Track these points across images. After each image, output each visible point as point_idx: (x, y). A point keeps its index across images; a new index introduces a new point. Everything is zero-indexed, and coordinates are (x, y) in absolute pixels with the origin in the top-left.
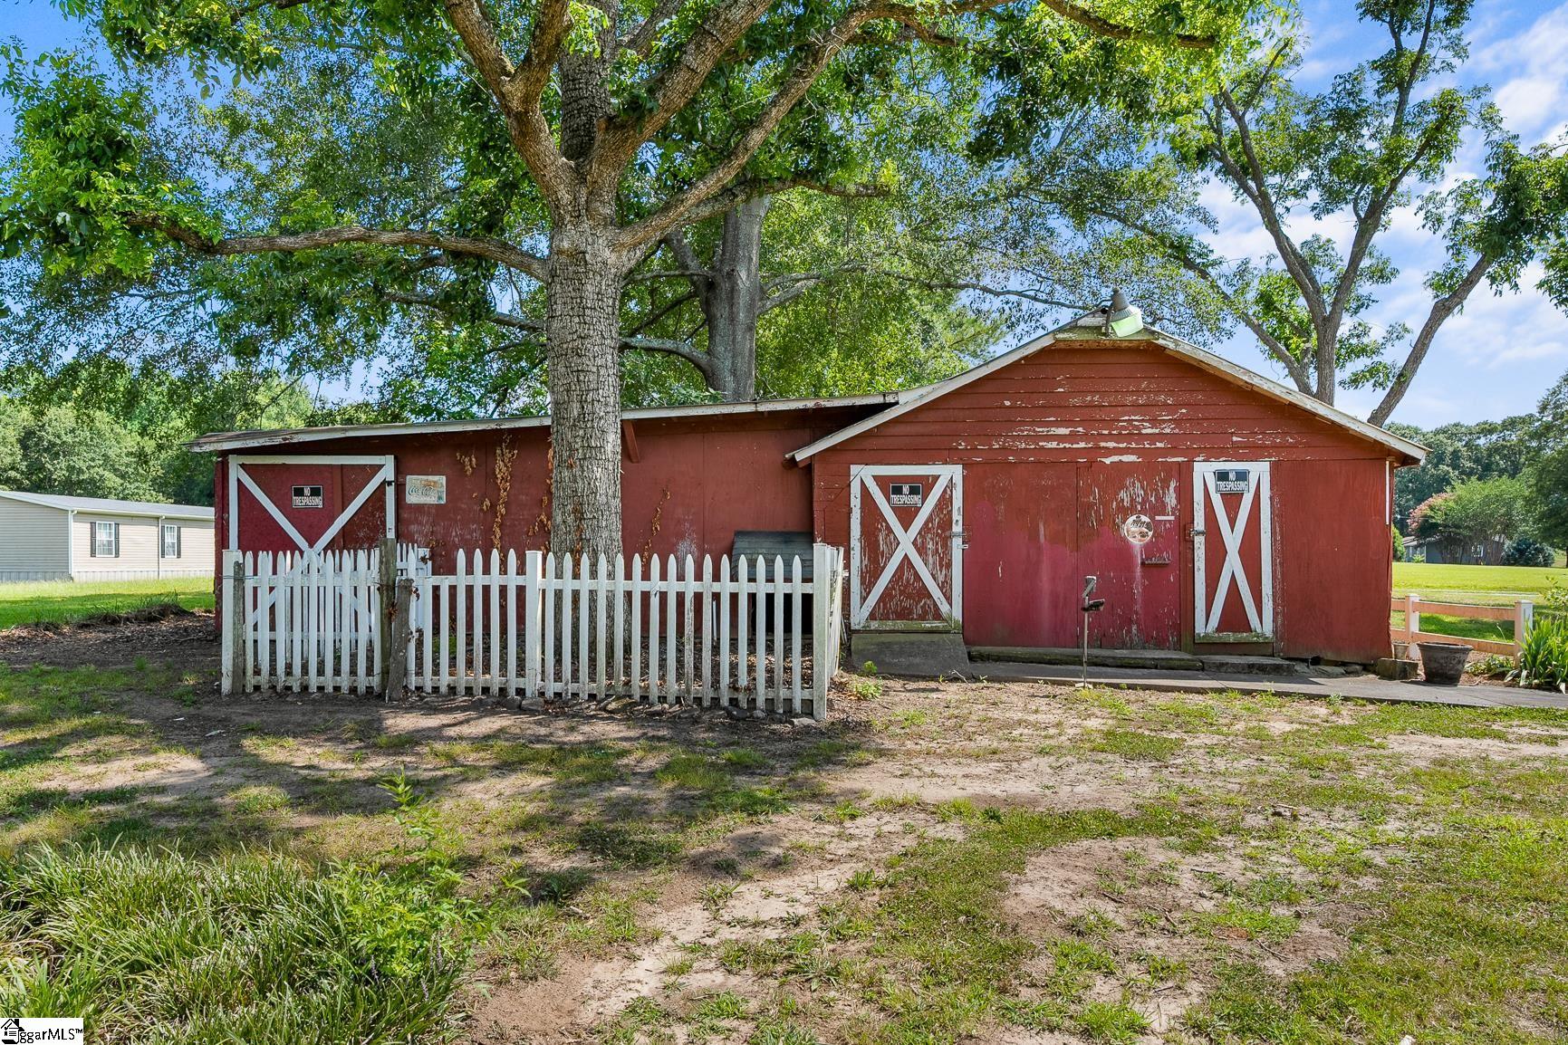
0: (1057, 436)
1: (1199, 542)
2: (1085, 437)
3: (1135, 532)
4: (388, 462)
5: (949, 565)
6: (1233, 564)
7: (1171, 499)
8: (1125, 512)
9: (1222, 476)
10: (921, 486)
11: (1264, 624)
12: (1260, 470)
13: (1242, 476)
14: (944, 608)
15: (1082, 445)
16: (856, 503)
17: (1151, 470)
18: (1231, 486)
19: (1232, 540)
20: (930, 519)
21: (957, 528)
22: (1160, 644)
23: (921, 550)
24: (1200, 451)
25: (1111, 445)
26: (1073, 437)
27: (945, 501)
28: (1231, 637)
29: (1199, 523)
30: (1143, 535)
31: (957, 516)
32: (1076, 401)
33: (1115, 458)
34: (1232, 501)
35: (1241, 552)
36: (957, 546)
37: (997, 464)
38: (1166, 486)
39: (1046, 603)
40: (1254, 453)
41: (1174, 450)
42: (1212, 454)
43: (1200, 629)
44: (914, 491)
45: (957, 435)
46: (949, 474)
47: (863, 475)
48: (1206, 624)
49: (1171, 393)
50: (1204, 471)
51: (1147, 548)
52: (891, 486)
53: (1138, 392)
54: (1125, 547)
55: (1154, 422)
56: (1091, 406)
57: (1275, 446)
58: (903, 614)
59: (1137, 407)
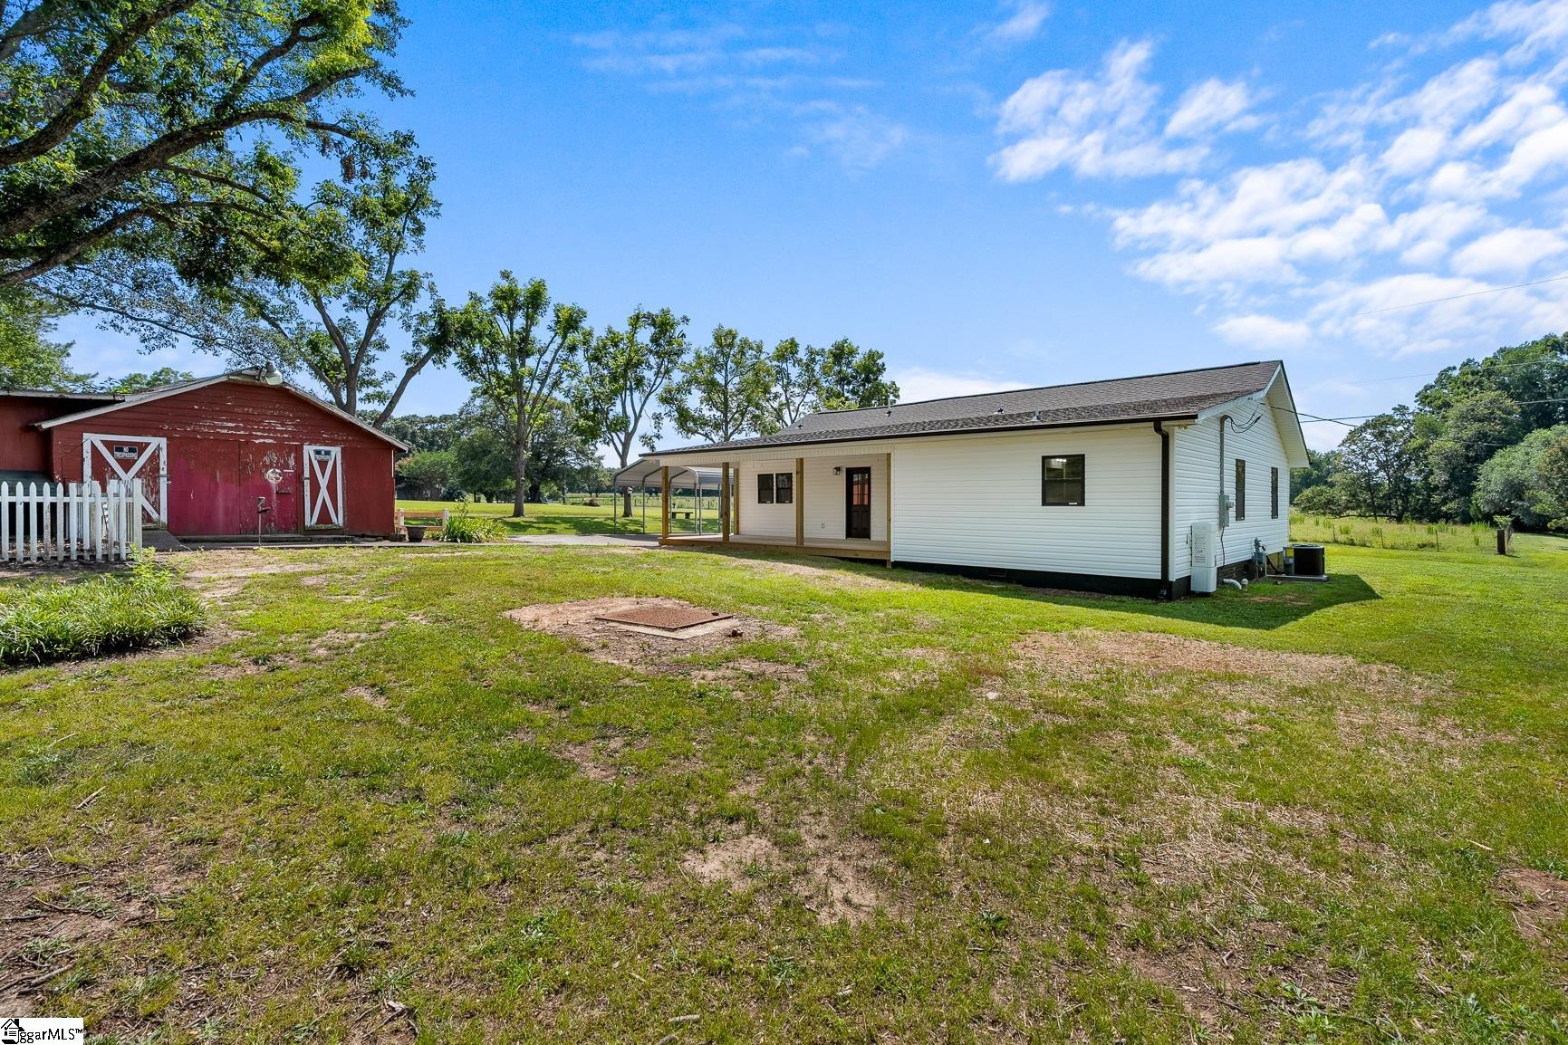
0: (226, 427)
1: (307, 483)
2: (244, 429)
3: (272, 477)
5: (158, 492)
6: (324, 493)
7: (292, 462)
8: (267, 467)
9: (318, 452)
10: (137, 448)
11: (338, 520)
12: (336, 451)
13: (328, 453)
14: (155, 516)
15: (242, 432)
16: (87, 454)
17: (280, 447)
18: (323, 457)
19: (323, 482)
20: (144, 467)
21: (163, 472)
22: (287, 531)
24: (306, 440)
25: (259, 434)
26: (237, 428)
27: (155, 457)
28: (323, 526)
29: (307, 474)
30: (277, 479)
31: (163, 465)
32: (239, 410)
33: (262, 441)
34: (323, 464)
35: (328, 488)
36: (163, 484)
37: (189, 439)
38: (289, 455)
39: (221, 514)
40: (333, 443)
41: (294, 439)
42: (312, 442)
43: (307, 523)
44: (131, 450)
45: (163, 422)
46: (158, 443)
47: (93, 439)
48: (311, 520)
49: (291, 411)
50: (309, 450)
51: (280, 485)
52: (115, 447)
53: (274, 409)
54: (267, 485)
55: (283, 425)
56: (248, 413)
57: (343, 440)
59: (273, 417)
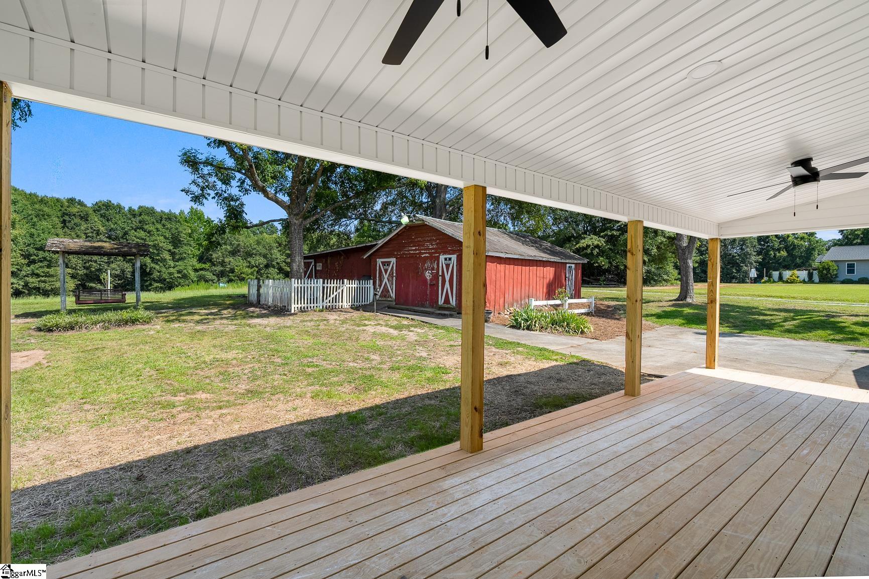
0: (413, 250)
1: (440, 278)
2: (418, 250)
3: (428, 275)
4: (313, 260)
5: (393, 284)
6: (447, 285)
7: (436, 267)
8: (426, 270)
9: (446, 259)
10: (389, 263)
11: (453, 302)
12: (454, 257)
13: (450, 259)
14: (392, 295)
15: (418, 252)
16: (378, 268)
17: (431, 258)
18: (448, 262)
19: (447, 278)
20: (390, 272)
21: (394, 275)
22: (431, 308)
23: (388, 280)
24: (442, 252)
25: (423, 251)
26: (416, 250)
27: (393, 268)
28: (446, 306)
29: (440, 274)
30: (430, 276)
31: (394, 272)
32: (416, 240)
33: (424, 255)
34: (448, 266)
35: (449, 281)
36: (394, 279)
37: (402, 257)
38: (434, 263)
39: (410, 294)
40: (452, 253)
41: (436, 252)
42: (445, 253)
44: (387, 265)
45: (394, 250)
46: (393, 261)
47: (379, 261)
48: (441, 302)
49: (435, 236)
50: (442, 257)
51: (431, 280)
52: (384, 264)
53: (428, 237)
54: (426, 280)
55: (432, 245)
56: (419, 241)
57: (458, 250)
58: (385, 296)
59: (428, 241)
